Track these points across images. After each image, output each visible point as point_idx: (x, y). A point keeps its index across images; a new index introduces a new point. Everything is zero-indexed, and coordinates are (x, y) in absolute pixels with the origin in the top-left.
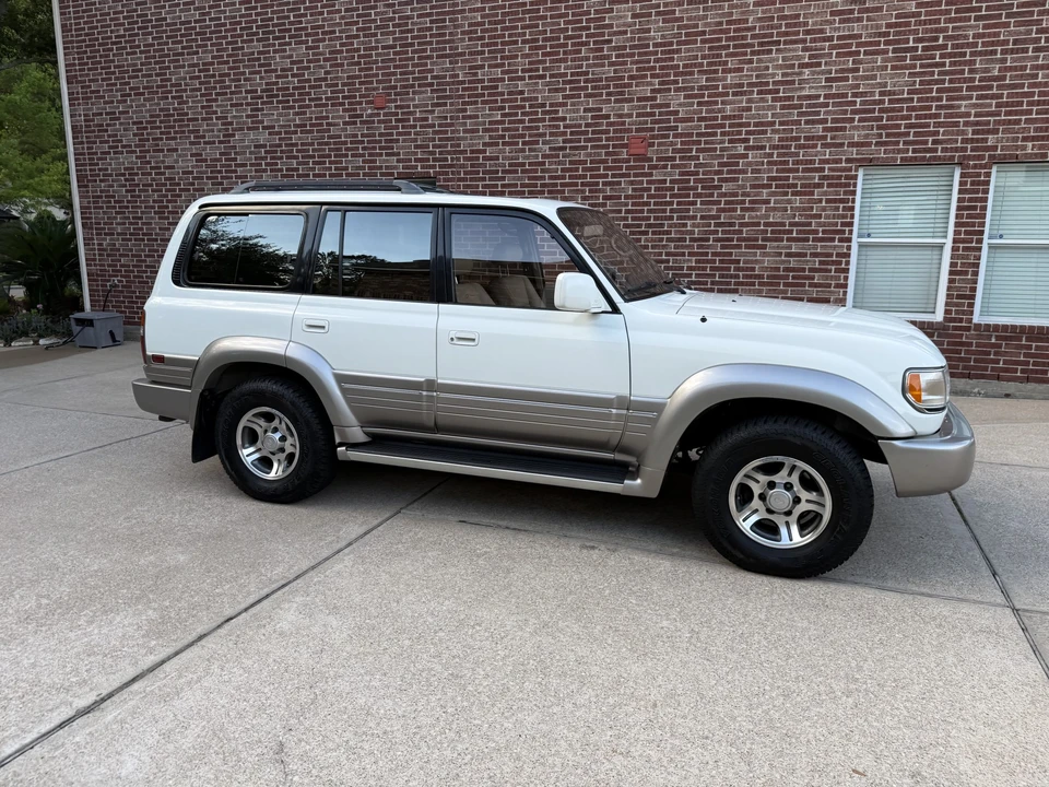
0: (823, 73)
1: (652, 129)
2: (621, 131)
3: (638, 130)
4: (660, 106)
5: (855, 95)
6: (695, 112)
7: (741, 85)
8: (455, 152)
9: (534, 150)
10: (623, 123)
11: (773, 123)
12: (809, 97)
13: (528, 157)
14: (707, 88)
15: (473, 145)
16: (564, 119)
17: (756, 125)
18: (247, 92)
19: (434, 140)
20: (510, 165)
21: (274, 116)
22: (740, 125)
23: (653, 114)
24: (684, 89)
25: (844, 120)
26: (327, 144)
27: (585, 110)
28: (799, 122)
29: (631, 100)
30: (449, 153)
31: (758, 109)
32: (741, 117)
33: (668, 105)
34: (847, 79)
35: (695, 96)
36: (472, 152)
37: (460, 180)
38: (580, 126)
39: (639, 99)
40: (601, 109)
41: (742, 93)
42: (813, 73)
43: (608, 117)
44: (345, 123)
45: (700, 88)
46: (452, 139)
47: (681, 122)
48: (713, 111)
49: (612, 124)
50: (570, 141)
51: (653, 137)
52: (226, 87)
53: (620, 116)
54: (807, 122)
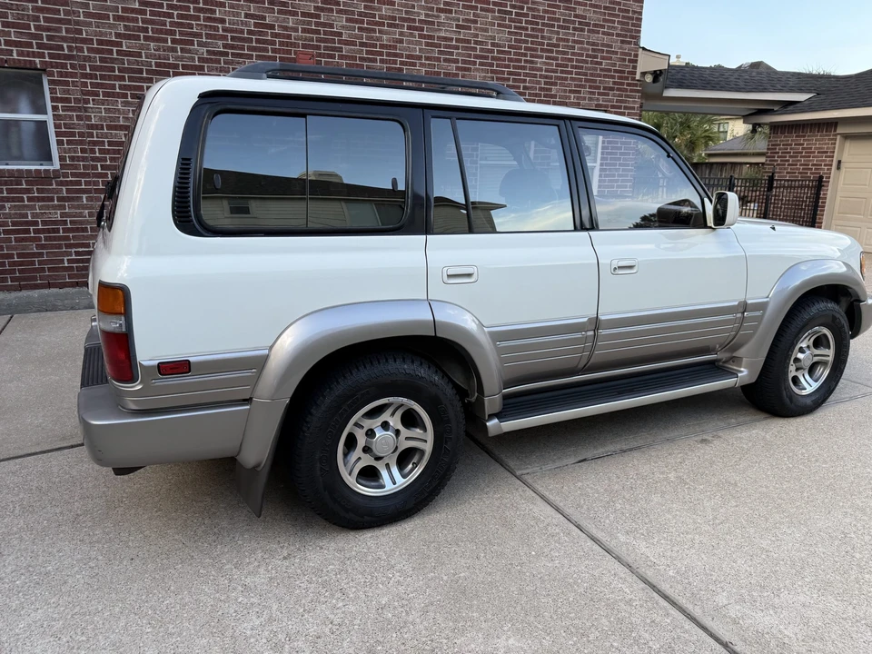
0: (454, 19)
1: (318, 47)
2: (287, 44)
3: (304, 46)
4: (324, 25)
5: (476, 43)
6: (356, 37)
7: (394, 18)
8: (75, 40)
9: (189, 51)
10: (289, 37)
11: (419, 58)
12: (445, 39)
13: (181, 59)
14: (366, 15)
15: (101, 34)
16: (223, 21)
17: (408, 56)
19: (37, 19)
20: (158, 65)
22: (396, 55)
23: (318, 32)
24: (346, 12)
25: (469, 63)
27: (247, 16)
28: (438, 59)
29: (295, 14)
30: (64, 39)
31: (409, 42)
32: (395, 47)
33: (331, 26)
34: (469, 28)
35: (356, 21)
36: (100, 42)
37: (85, 76)
38: (242, 32)
39: (304, 14)
40: (264, 18)
41: (396, 26)
42: (447, 18)
43: (272, 27)
45: (360, 14)
46: (68, 22)
47: (345, 44)
48: (372, 38)
49: (277, 35)
50: (232, 47)
51: (320, 55)
53: (286, 28)
54: (445, 60)
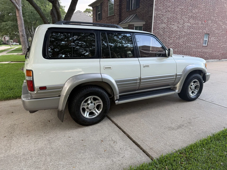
18: (188, 16)
21: (191, 21)
26: (198, 27)
44: (201, 24)
52: (185, 14)
